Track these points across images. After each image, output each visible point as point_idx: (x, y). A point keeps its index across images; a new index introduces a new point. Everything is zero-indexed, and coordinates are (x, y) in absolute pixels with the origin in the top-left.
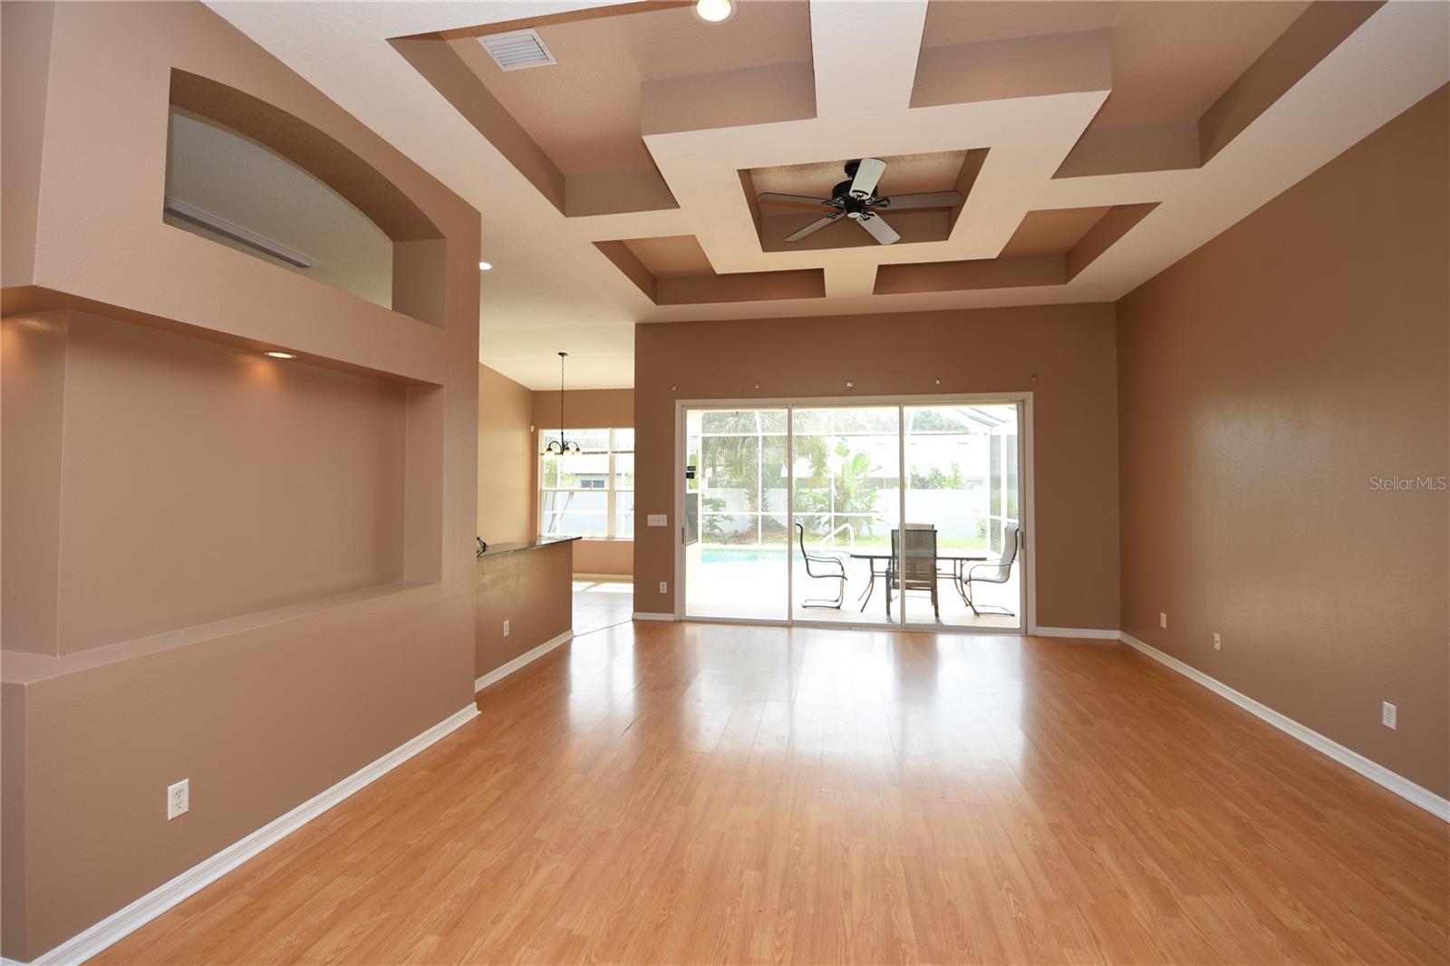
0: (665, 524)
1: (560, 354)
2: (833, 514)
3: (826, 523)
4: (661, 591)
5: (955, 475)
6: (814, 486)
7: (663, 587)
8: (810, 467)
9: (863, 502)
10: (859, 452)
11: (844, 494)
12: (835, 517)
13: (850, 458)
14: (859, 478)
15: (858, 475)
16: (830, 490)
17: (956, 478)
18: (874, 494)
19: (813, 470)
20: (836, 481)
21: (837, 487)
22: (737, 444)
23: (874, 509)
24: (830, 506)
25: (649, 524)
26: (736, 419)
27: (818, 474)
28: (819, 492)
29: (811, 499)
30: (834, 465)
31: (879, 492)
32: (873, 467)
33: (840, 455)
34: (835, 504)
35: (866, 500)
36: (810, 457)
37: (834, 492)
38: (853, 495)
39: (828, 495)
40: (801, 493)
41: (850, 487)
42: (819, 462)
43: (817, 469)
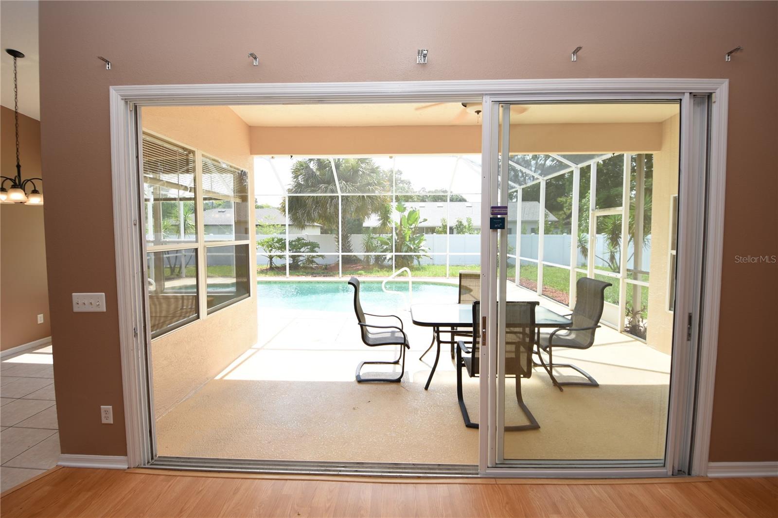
0: (103, 308)
1: (12, 52)
2: (394, 254)
3: (390, 259)
4: (104, 421)
5: (469, 225)
6: (381, 232)
7: (107, 413)
8: (379, 220)
9: (414, 243)
10: (412, 210)
11: (402, 238)
12: (395, 255)
13: (406, 213)
14: (411, 227)
15: (411, 225)
16: (392, 236)
17: (469, 227)
18: (422, 238)
19: (381, 221)
20: (396, 229)
21: (397, 234)
22: (327, 203)
23: (422, 248)
24: (392, 246)
25: (76, 309)
26: (326, 185)
27: (384, 224)
28: (384, 237)
29: (379, 242)
30: (395, 217)
31: (426, 236)
32: (421, 220)
33: (399, 211)
34: (395, 245)
35: (416, 242)
36: (379, 213)
37: (395, 237)
38: (408, 239)
39: (391, 239)
40: (372, 238)
41: (406, 234)
42: (385, 218)
43: (384, 222)
